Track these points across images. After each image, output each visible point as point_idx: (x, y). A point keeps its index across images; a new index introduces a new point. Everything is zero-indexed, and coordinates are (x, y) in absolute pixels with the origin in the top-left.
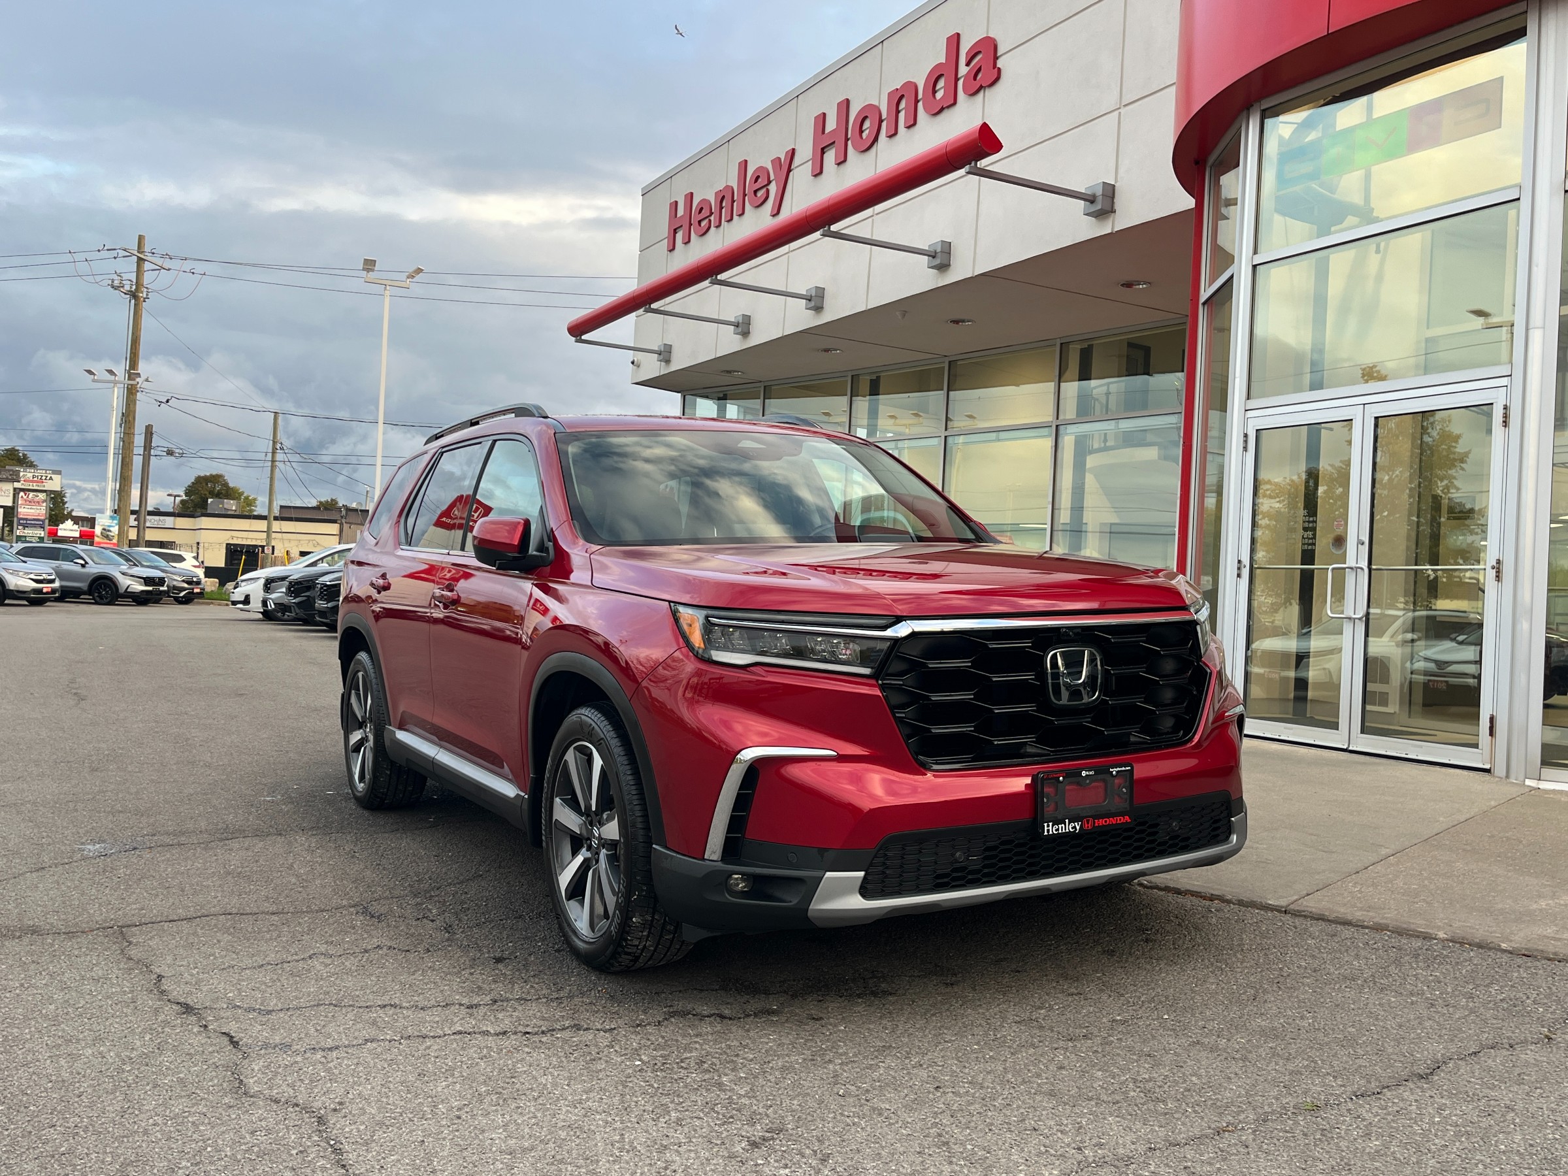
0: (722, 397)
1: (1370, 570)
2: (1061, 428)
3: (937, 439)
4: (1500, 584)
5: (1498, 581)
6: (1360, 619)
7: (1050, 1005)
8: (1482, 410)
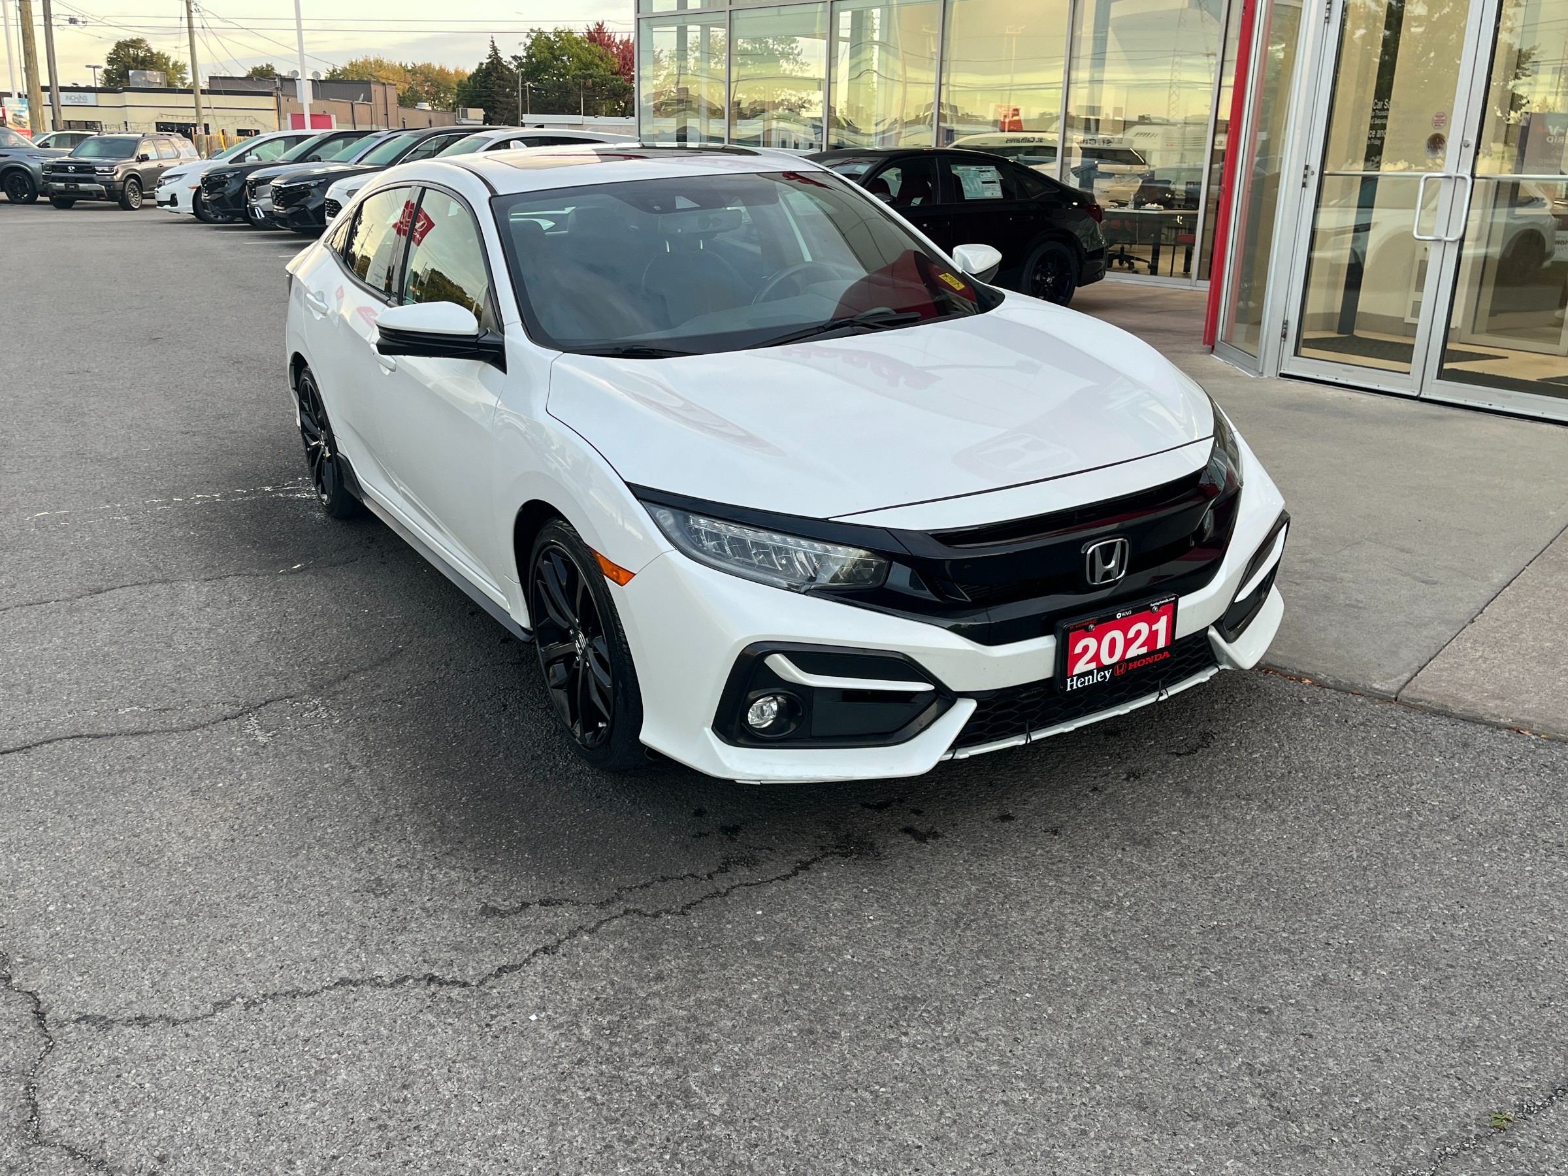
1: (1473, 176)
6: (1453, 242)
7: (1118, 897)
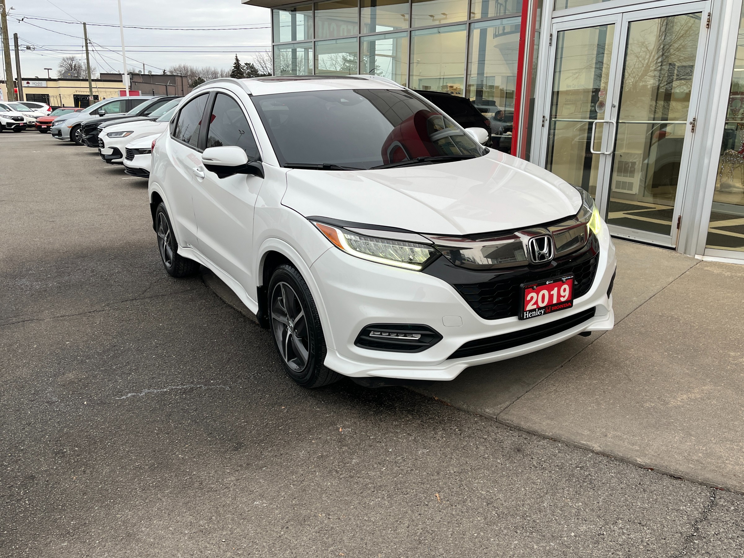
0: (294, 10)
1: (617, 122)
2: (472, 24)
3: (406, 32)
4: (694, 134)
5: (693, 132)
6: (609, 155)
8: (696, 16)
